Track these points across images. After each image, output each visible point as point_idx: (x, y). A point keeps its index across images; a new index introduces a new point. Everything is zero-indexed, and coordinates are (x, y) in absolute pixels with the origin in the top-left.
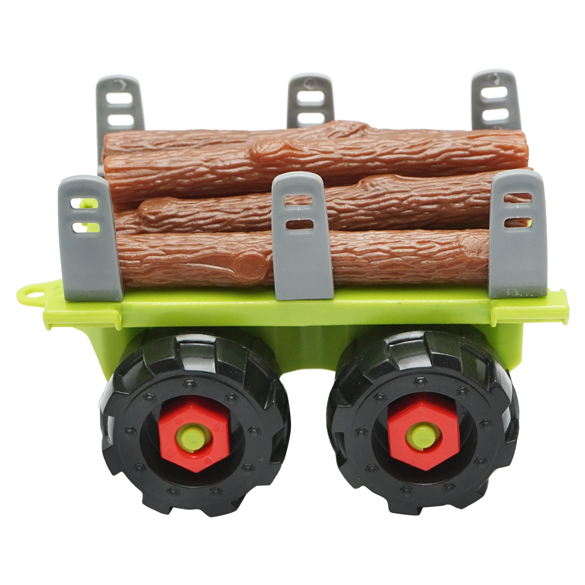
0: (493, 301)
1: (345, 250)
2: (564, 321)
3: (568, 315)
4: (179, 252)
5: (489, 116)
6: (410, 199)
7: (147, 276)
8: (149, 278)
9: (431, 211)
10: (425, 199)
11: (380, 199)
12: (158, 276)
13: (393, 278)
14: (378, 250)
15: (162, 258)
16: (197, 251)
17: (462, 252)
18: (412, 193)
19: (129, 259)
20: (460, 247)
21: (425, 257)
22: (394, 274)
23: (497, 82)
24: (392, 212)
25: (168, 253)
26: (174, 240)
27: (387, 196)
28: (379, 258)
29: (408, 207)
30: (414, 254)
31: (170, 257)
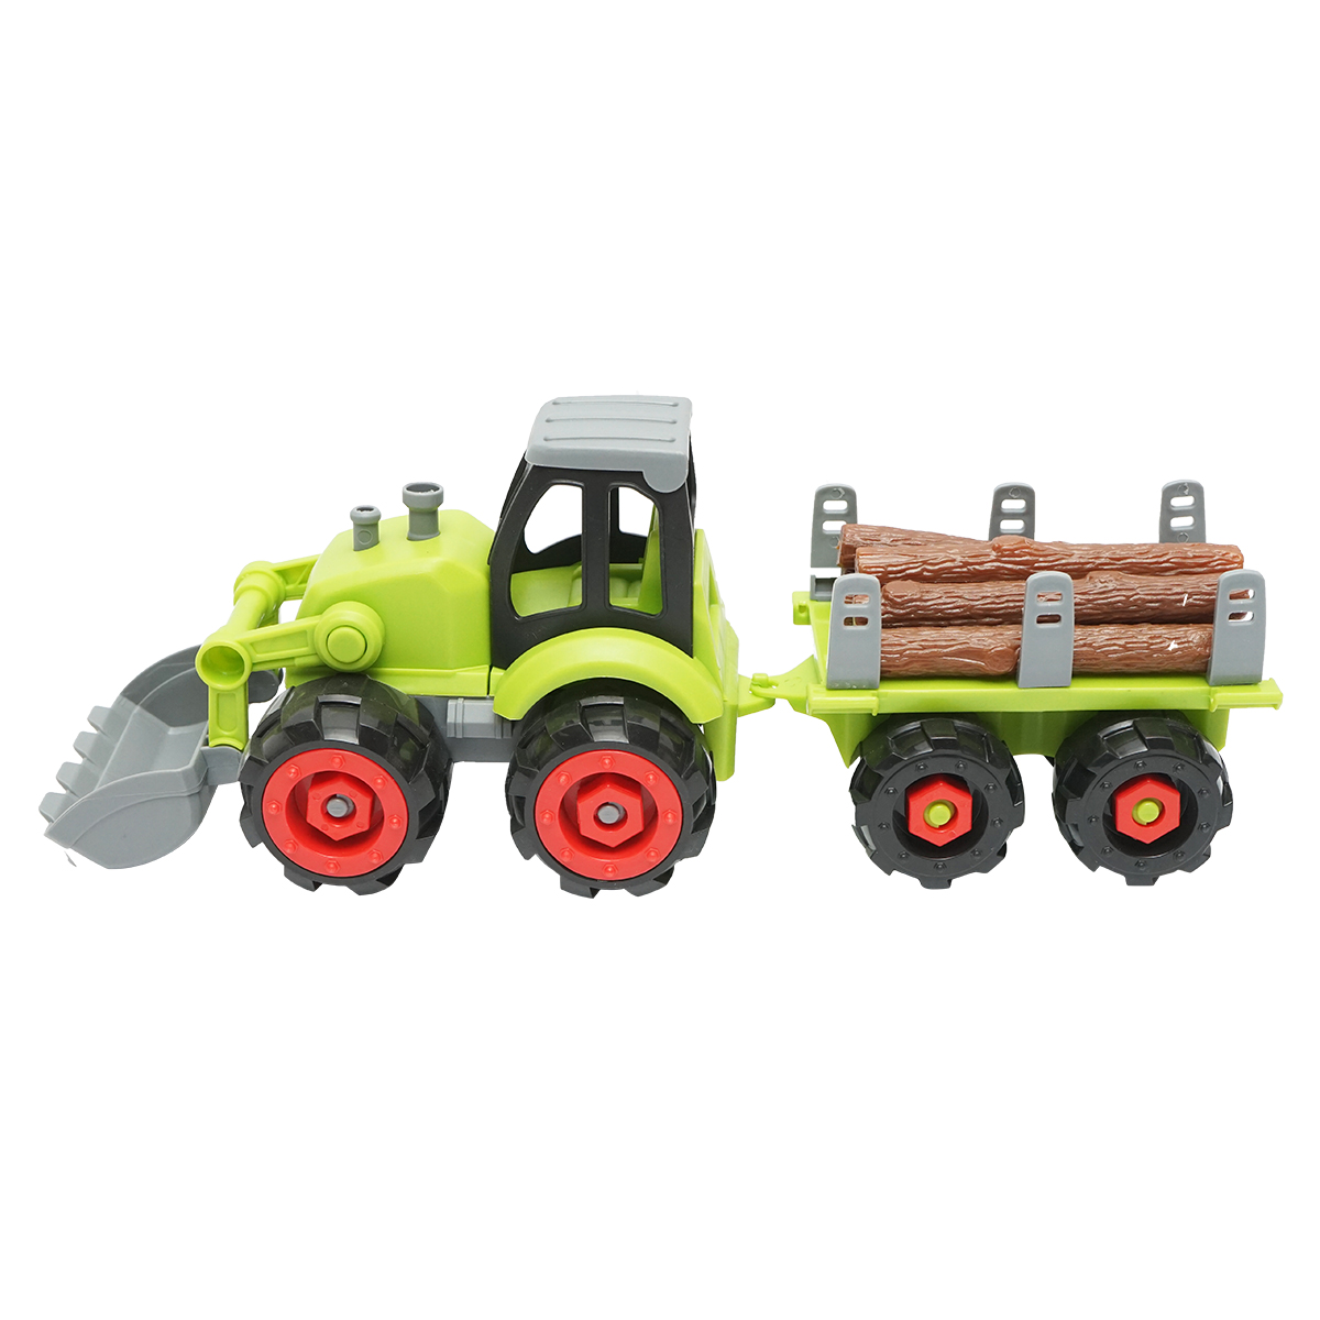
0: (1213, 688)
1: (1084, 645)
2: (1275, 706)
3: (1281, 701)
4: (935, 647)
5: (1177, 523)
6: (1135, 597)
7: (906, 668)
8: (907, 670)
9: (1153, 609)
10: (1150, 597)
11: (1109, 595)
12: (916, 667)
13: (1126, 669)
14: (1115, 645)
15: (921, 652)
16: (952, 646)
17: (1191, 647)
18: (1138, 591)
19: (890, 653)
20: (1188, 642)
21: (1156, 651)
22: (1127, 665)
23: (1186, 492)
24: (1119, 607)
25: (924, 648)
26: (928, 634)
27: (1115, 593)
28: (1115, 652)
29: (1134, 603)
30: (1147, 648)
31: (927, 651)
